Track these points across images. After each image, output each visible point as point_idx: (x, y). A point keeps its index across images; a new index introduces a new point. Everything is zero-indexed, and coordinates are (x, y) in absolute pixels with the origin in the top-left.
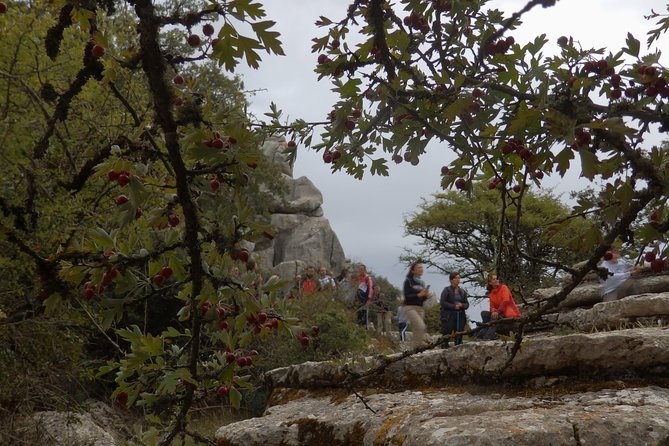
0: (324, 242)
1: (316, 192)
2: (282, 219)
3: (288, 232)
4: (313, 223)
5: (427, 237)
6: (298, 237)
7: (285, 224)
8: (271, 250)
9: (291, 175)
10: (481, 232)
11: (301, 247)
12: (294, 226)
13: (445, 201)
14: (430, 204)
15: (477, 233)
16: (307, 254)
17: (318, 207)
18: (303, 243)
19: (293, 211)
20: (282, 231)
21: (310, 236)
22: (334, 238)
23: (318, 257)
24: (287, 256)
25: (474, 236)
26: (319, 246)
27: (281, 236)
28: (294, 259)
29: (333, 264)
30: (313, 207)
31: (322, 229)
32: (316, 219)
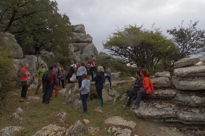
0: (93, 49)
1: (91, 38)
2: (82, 44)
3: (84, 47)
4: (90, 45)
5: (111, 49)
6: (86, 48)
7: (83, 45)
8: (80, 51)
9: (85, 34)
10: (131, 47)
11: (87, 51)
12: (86, 46)
13: (117, 36)
14: (112, 37)
15: (129, 48)
16: (88, 52)
17: (91, 41)
18: (88, 50)
19: (85, 42)
20: (82, 47)
21: (89, 48)
22: (95, 48)
23: (91, 53)
24: (84, 53)
25: (128, 49)
26: (91, 50)
27: (82, 48)
28: (85, 53)
29: (95, 54)
30: (90, 41)
31: (92, 46)
32: (91, 44)
